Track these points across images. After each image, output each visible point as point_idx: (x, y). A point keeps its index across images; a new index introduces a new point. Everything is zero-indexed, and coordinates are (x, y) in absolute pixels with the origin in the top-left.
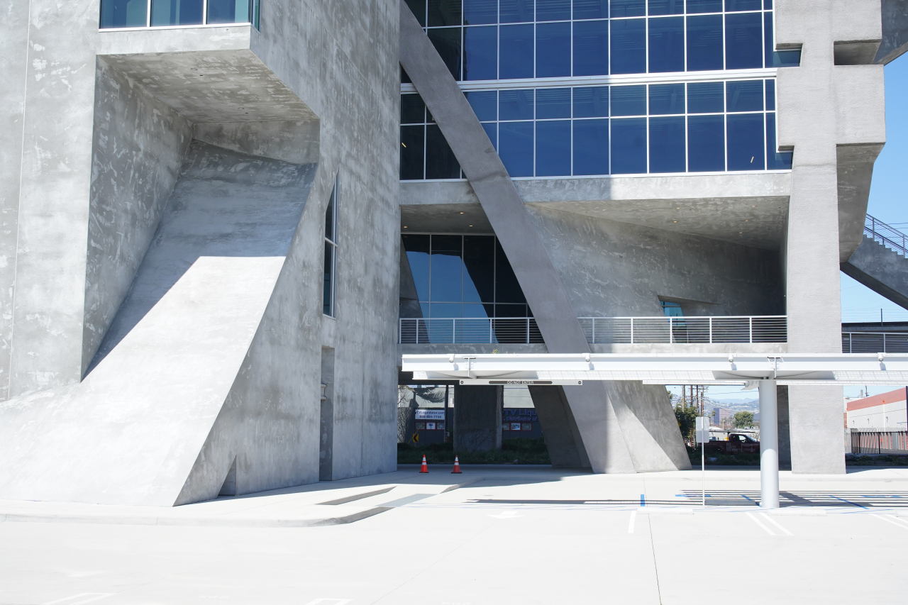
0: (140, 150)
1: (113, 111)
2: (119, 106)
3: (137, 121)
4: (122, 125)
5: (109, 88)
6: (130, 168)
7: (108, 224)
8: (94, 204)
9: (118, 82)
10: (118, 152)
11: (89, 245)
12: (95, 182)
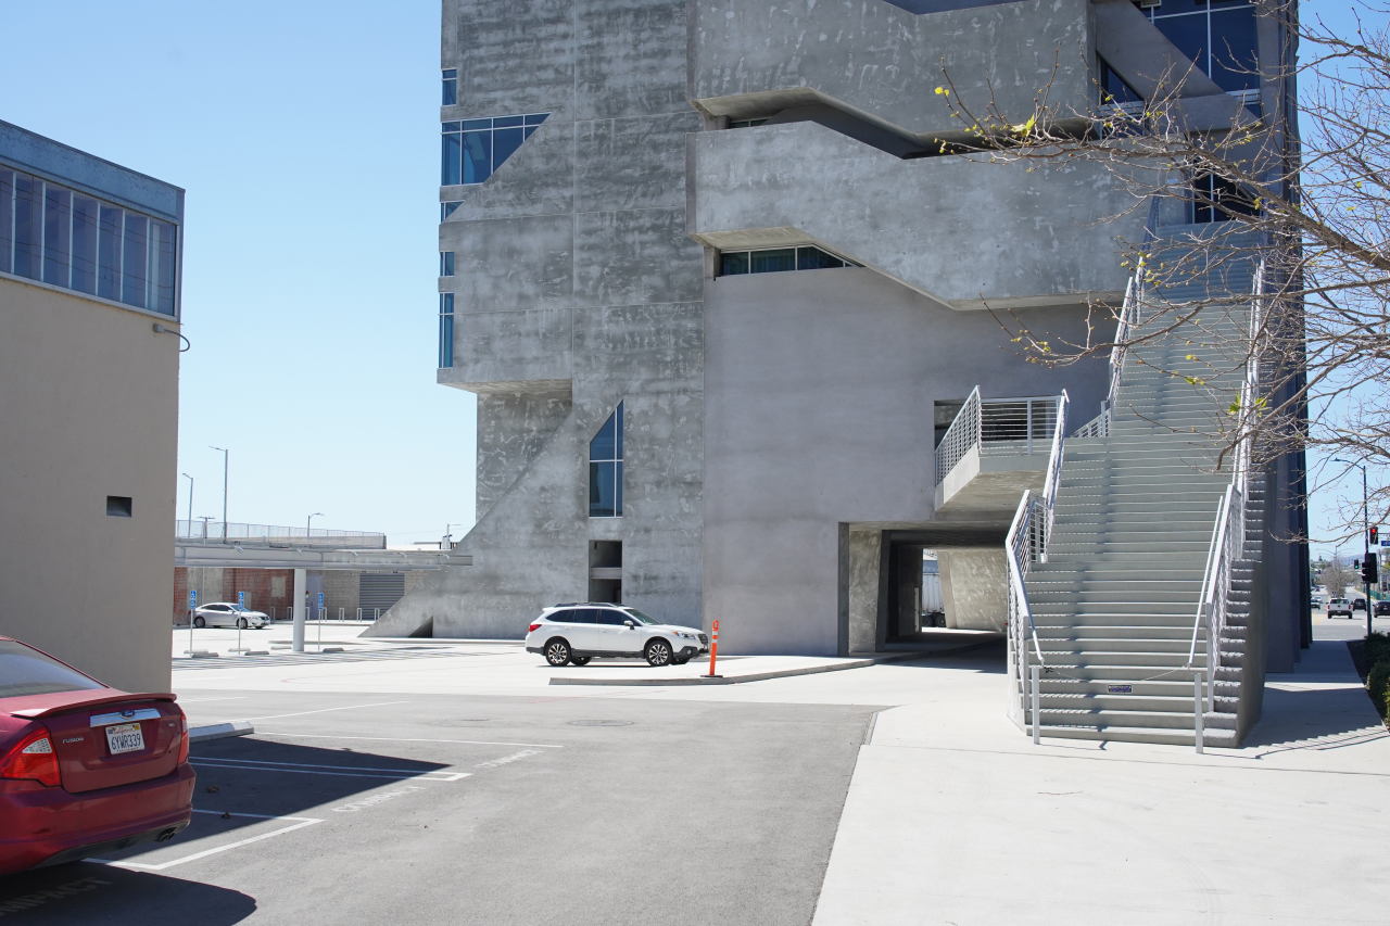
0: (532, 431)
1: (497, 418)
2: (504, 413)
3: (527, 415)
4: (509, 423)
5: (493, 407)
6: (521, 445)
7: (498, 484)
8: (482, 476)
9: (501, 399)
10: (506, 438)
11: (478, 501)
12: (481, 465)
